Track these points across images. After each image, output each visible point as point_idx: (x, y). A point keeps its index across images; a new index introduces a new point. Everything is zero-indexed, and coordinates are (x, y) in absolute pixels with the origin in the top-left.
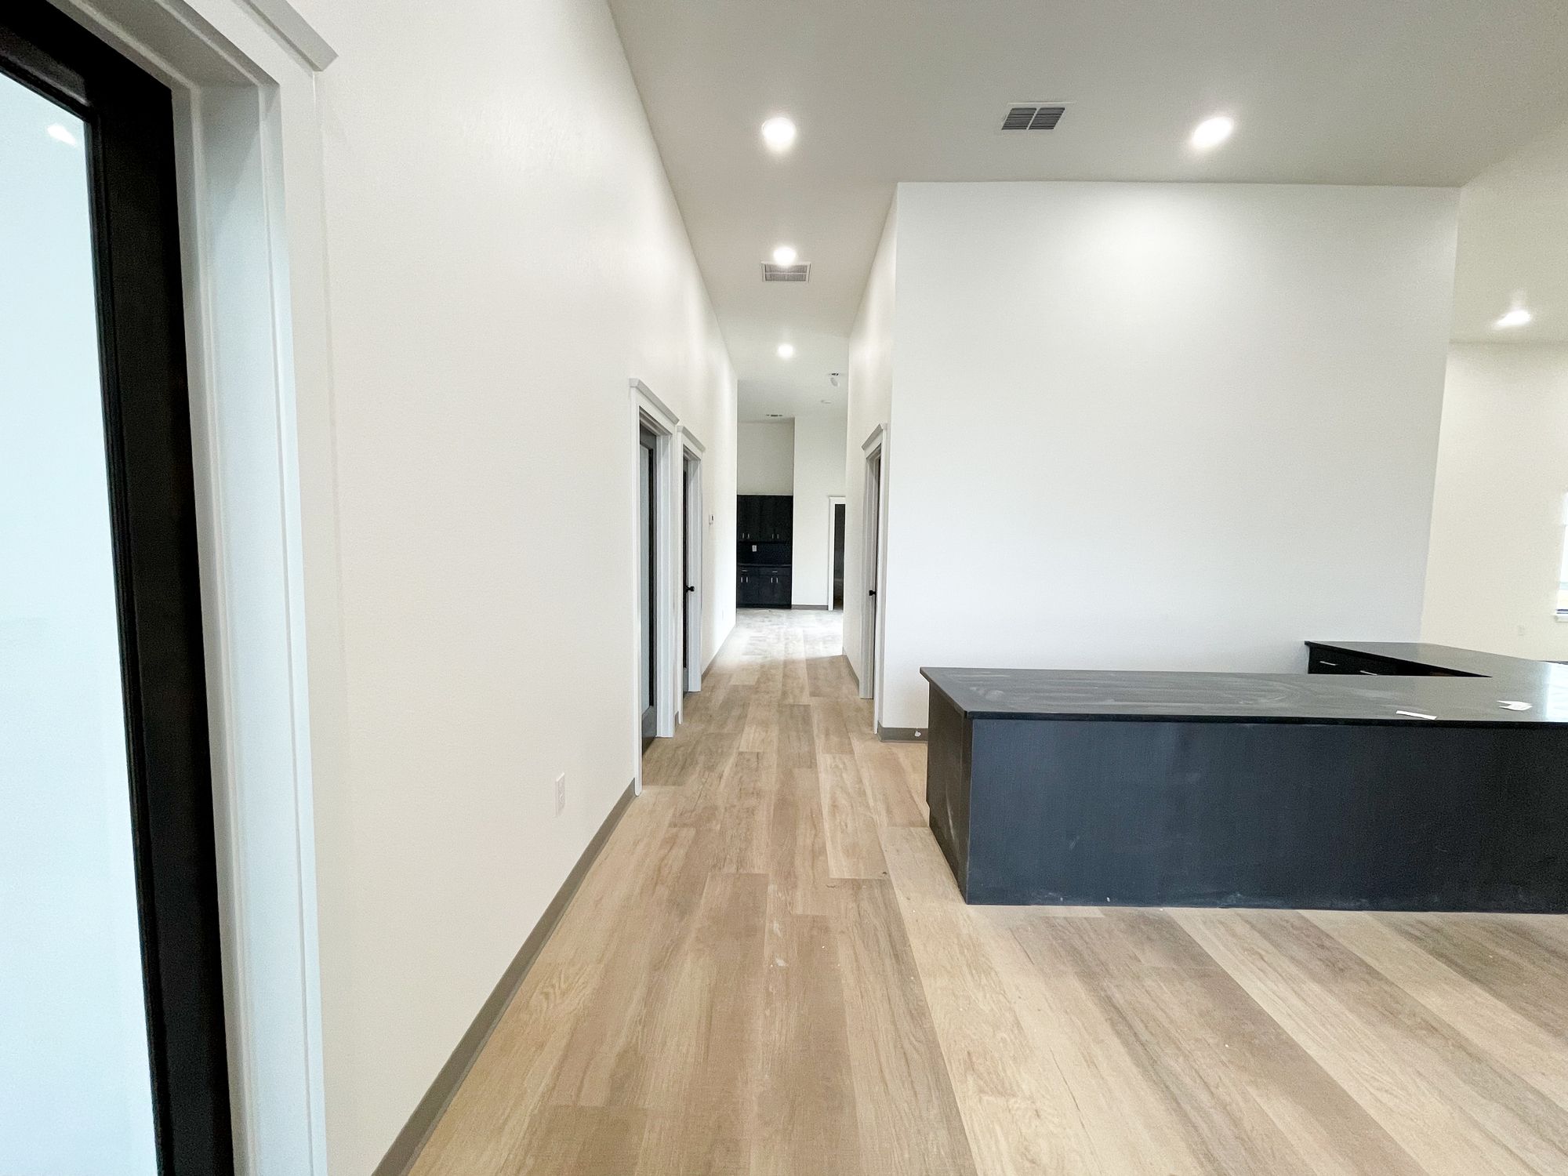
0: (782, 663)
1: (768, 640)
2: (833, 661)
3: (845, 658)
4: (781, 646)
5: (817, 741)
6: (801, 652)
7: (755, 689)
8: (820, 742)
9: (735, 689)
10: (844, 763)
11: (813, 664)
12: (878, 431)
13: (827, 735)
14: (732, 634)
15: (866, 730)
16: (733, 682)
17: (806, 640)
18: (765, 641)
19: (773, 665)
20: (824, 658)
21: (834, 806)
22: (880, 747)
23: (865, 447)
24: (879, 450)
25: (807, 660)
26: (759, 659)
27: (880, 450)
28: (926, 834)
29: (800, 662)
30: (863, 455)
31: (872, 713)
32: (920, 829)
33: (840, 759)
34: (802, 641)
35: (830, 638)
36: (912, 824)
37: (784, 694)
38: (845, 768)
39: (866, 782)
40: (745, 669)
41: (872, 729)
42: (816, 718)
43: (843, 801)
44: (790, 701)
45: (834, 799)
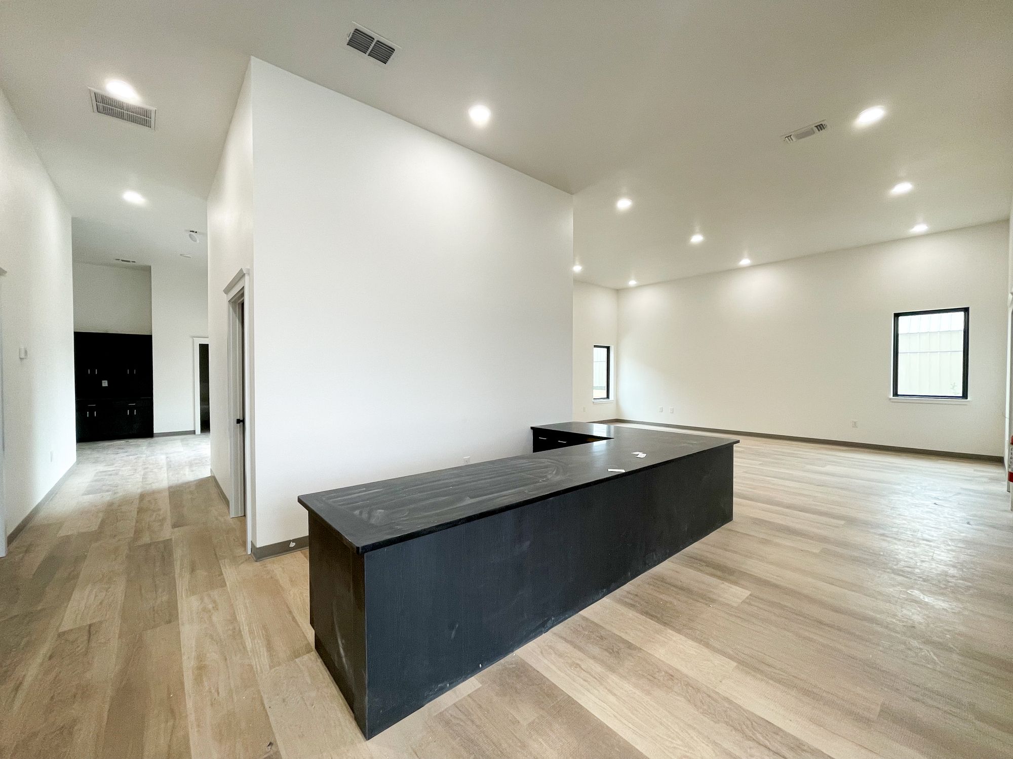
0: (137, 497)
1: (120, 473)
2: (202, 484)
3: (213, 479)
4: (138, 477)
5: (179, 583)
6: (162, 480)
7: (97, 535)
8: (182, 583)
9: (67, 540)
10: (214, 602)
11: (176, 493)
12: (241, 275)
13: (193, 570)
14: (71, 473)
15: (239, 551)
16: (63, 533)
17: (170, 466)
18: (117, 474)
19: (126, 501)
20: (191, 482)
21: (201, 669)
22: (254, 567)
23: (227, 291)
24: (241, 294)
25: (170, 488)
26: (107, 497)
27: (243, 295)
28: (312, 662)
29: (159, 492)
30: (225, 299)
31: (244, 531)
32: (306, 657)
33: (209, 596)
34: (165, 469)
35: (197, 461)
36: (296, 654)
37: (138, 532)
38: (216, 608)
39: (242, 617)
40: (84, 513)
41: (246, 550)
42: (178, 553)
43: (213, 655)
44: (146, 539)
45: (200, 658)
